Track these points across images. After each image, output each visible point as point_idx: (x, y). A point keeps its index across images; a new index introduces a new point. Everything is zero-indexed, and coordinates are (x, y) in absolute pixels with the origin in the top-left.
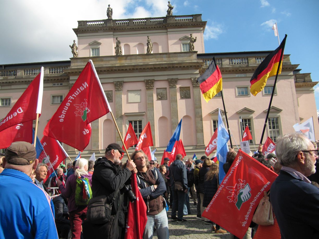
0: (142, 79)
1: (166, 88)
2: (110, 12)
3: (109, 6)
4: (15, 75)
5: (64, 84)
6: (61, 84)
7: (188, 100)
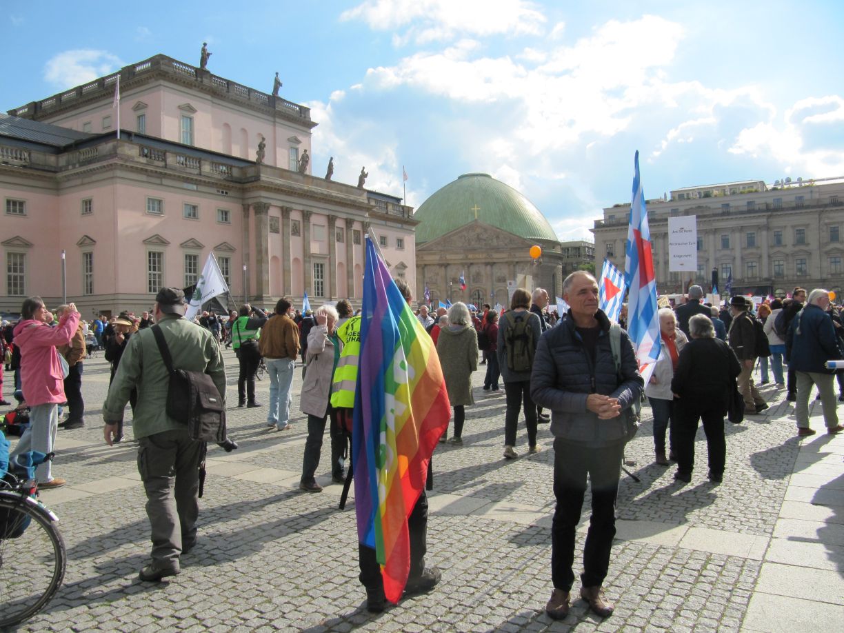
0: (327, 213)
1: (343, 229)
2: (205, 57)
3: (205, 44)
4: (165, 160)
5: (230, 193)
6: (226, 193)
7: (358, 246)
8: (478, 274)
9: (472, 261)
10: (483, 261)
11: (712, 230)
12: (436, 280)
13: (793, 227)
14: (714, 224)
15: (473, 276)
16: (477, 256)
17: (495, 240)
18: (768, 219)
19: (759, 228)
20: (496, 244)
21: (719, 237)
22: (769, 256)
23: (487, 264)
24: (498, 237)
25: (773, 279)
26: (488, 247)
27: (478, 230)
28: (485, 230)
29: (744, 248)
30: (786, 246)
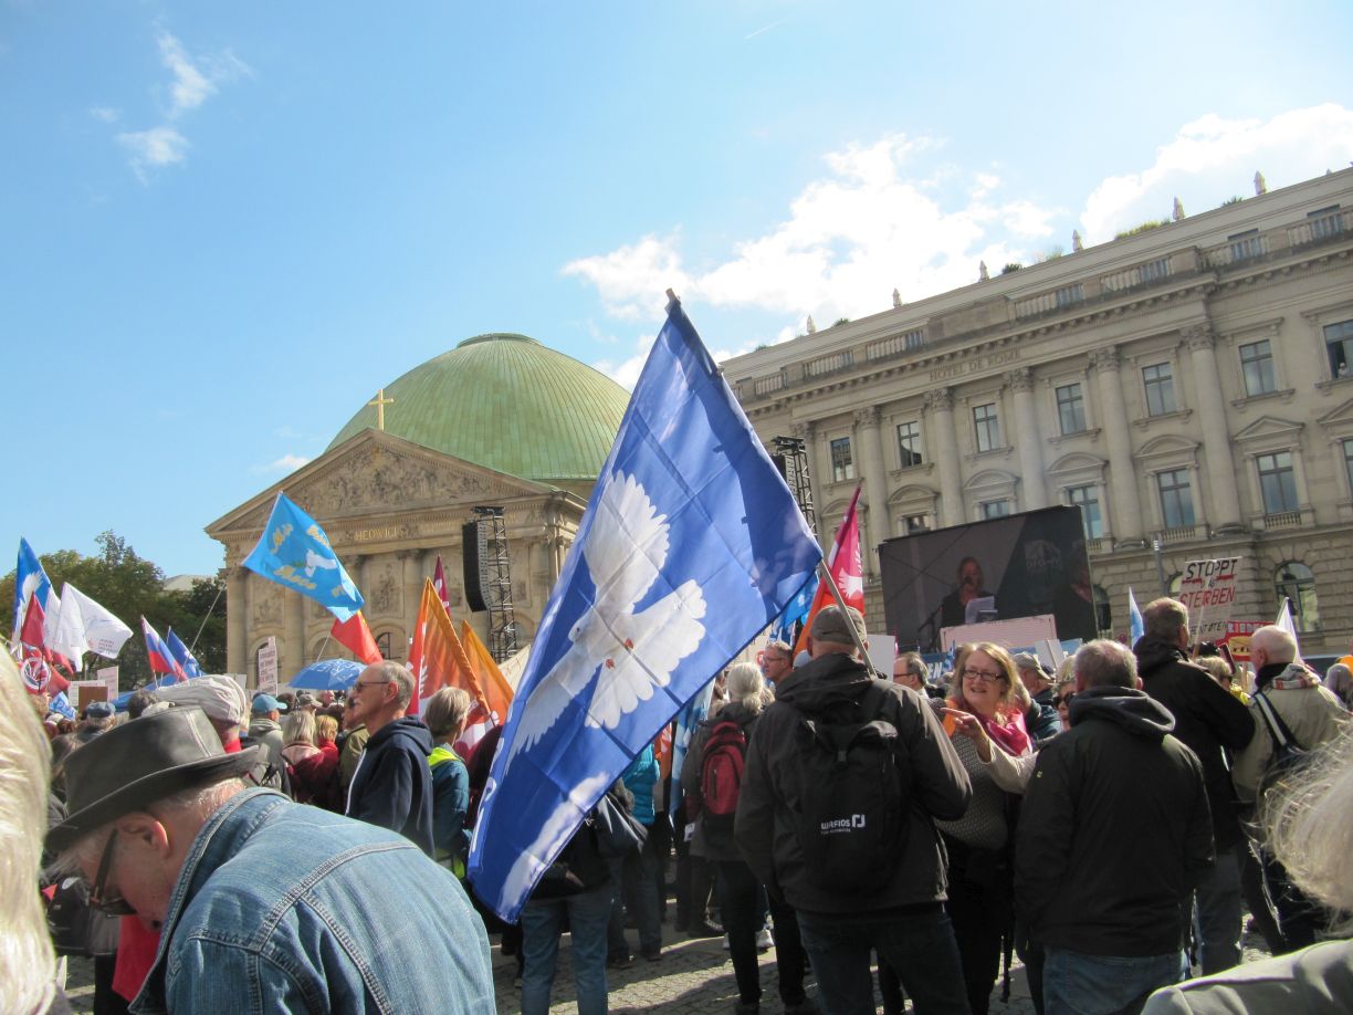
8: (387, 587)
9: (363, 551)
10: (394, 547)
11: (1019, 373)
12: (279, 609)
13: (1310, 316)
14: (1024, 353)
15: (373, 594)
16: (377, 534)
17: (424, 486)
18: (1207, 303)
19: (1180, 341)
20: (428, 495)
21: (1047, 396)
22: (1232, 443)
23: (403, 555)
24: (431, 476)
25: (1259, 525)
26: (404, 507)
27: (380, 461)
28: (398, 458)
29: (1137, 423)
30: (1292, 392)
